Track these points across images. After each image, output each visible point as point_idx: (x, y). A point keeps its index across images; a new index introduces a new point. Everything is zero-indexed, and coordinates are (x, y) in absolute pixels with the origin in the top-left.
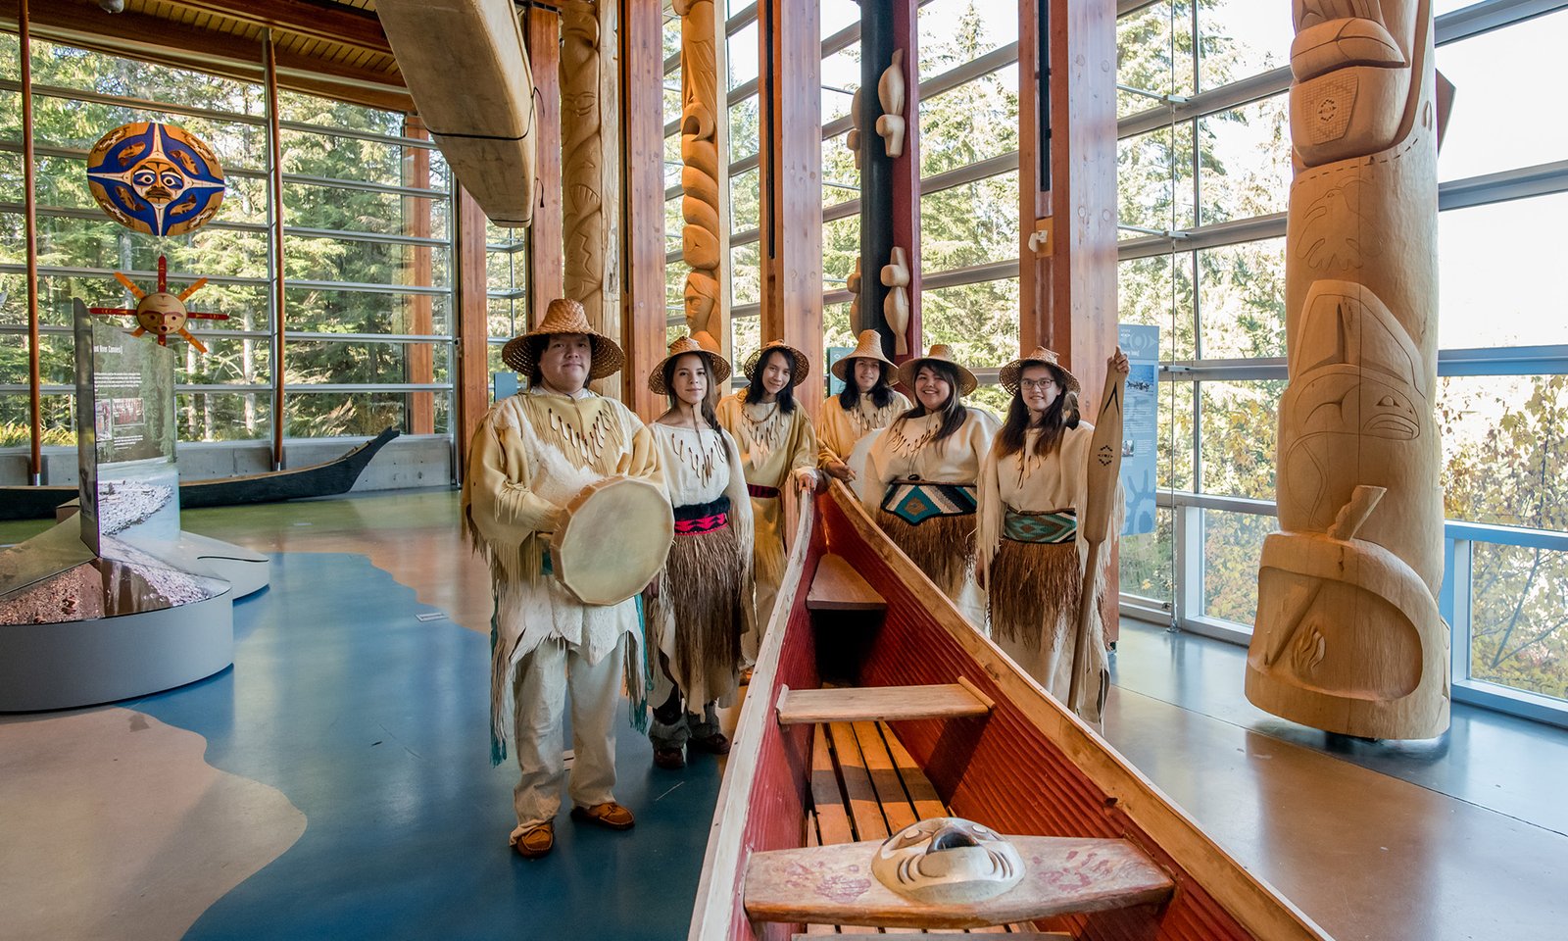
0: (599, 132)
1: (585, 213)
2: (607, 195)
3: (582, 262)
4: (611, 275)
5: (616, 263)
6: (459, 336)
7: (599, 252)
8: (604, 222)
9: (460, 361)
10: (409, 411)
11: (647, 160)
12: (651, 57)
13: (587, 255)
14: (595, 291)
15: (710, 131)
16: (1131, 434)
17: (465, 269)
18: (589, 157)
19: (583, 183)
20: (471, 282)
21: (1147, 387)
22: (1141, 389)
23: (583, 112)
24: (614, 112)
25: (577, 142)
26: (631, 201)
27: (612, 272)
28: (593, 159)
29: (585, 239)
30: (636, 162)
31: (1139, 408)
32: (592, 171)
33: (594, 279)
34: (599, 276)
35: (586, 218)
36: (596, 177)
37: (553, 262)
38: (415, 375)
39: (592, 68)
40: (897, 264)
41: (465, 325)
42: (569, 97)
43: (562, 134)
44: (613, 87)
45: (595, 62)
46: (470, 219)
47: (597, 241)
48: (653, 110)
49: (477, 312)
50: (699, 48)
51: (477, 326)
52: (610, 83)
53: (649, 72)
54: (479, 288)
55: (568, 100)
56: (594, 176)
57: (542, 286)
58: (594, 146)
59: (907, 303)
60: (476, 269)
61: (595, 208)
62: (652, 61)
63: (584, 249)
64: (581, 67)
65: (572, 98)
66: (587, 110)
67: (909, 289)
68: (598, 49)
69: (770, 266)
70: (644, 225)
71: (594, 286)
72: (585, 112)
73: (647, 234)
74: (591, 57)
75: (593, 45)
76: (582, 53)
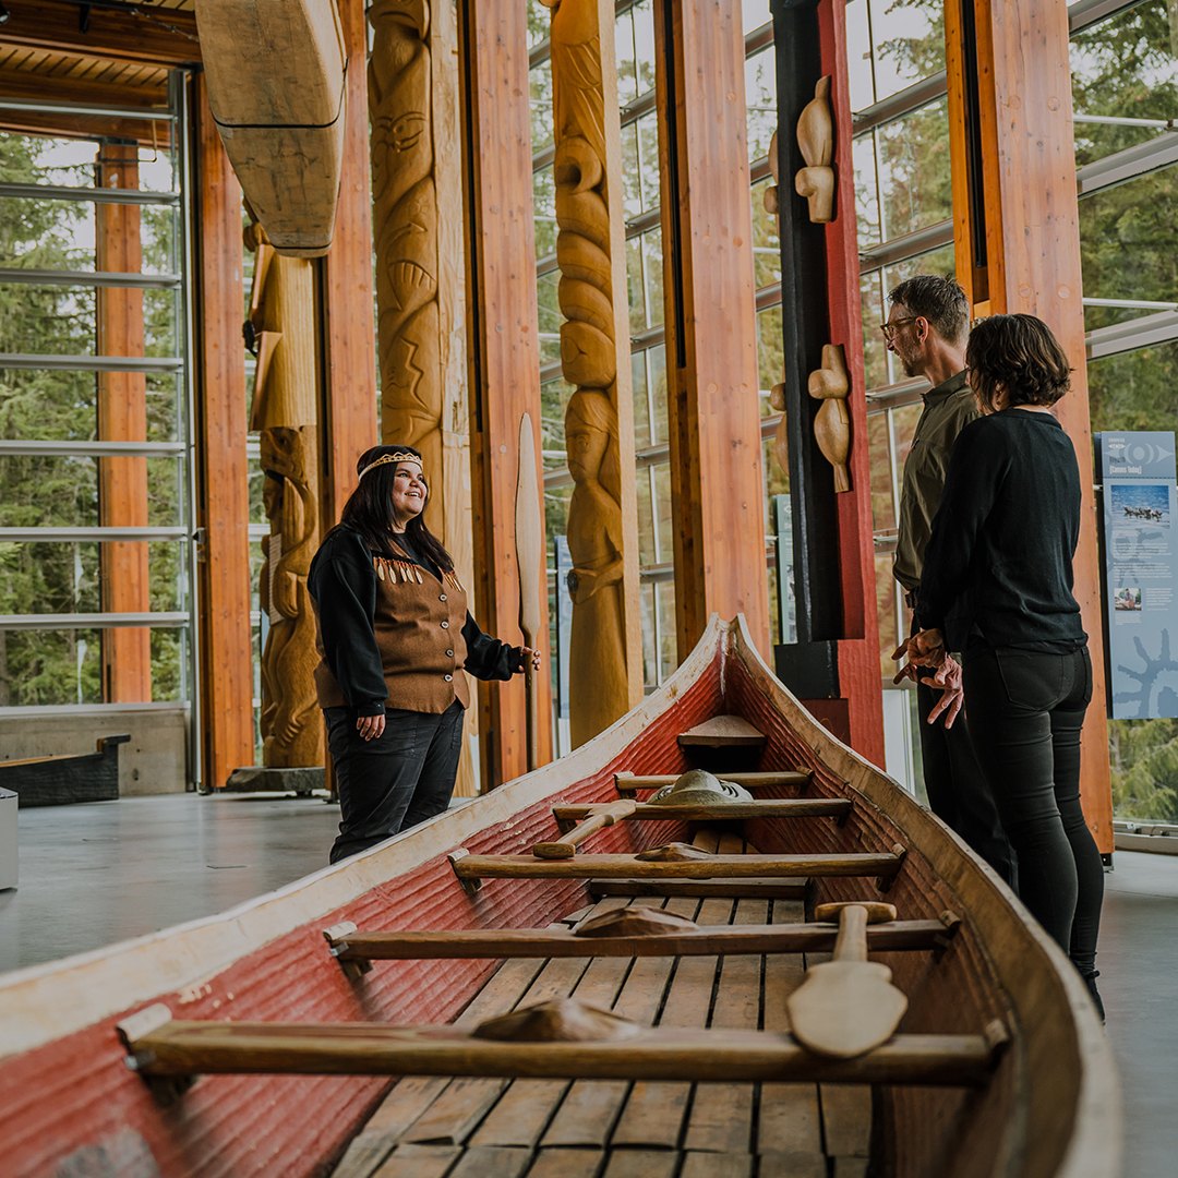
0: (431, 174)
1: (411, 307)
2: (446, 275)
3: (408, 386)
4: (455, 405)
5: (463, 385)
6: (203, 526)
7: (436, 369)
8: (443, 319)
9: (205, 568)
10: (109, 668)
11: (506, 218)
12: (509, 58)
13: (417, 374)
14: (431, 431)
15: (596, 178)
16: (1136, 581)
17: (211, 409)
18: (417, 215)
19: (408, 257)
20: (221, 430)
21: (1158, 515)
22: (1148, 517)
23: (406, 144)
24: (455, 140)
25: (397, 192)
26: (483, 288)
27: (457, 400)
28: (424, 218)
29: (412, 348)
30: (489, 224)
31: (1146, 544)
32: (422, 237)
33: (427, 412)
34: (436, 408)
35: (414, 314)
36: (427, 248)
37: (361, 389)
38: (119, 597)
39: (418, 73)
40: (830, 368)
41: (212, 504)
42: (384, 122)
43: (374, 181)
44: (453, 100)
45: (423, 63)
46: (219, 321)
47: (432, 350)
48: (514, 140)
49: (231, 481)
50: (576, 54)
51: (231, 508)
52: (448, 94)
53: (506, 82)
54: (234, 440)
55: (382, 126)
56: (425, 247)
57: (345, 431)
58: (423, 199)
59: (845, 420)
60: (229, 406)
61: (427, 298)
62: (510, 65)
63: (412, 365)
64: (401, 73)
65: (389, 124)
66: (412, 142)
67: (846, 400)
68: (427, 41)
69: (680, 378)
70: (504, 322)
71: (429, 424)
72: (410, 144)
73: (510, 337)
74: (417, 55)
75: (420, 38)
76: (404, 51)
